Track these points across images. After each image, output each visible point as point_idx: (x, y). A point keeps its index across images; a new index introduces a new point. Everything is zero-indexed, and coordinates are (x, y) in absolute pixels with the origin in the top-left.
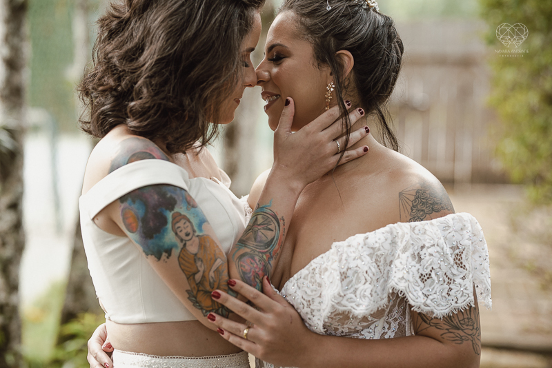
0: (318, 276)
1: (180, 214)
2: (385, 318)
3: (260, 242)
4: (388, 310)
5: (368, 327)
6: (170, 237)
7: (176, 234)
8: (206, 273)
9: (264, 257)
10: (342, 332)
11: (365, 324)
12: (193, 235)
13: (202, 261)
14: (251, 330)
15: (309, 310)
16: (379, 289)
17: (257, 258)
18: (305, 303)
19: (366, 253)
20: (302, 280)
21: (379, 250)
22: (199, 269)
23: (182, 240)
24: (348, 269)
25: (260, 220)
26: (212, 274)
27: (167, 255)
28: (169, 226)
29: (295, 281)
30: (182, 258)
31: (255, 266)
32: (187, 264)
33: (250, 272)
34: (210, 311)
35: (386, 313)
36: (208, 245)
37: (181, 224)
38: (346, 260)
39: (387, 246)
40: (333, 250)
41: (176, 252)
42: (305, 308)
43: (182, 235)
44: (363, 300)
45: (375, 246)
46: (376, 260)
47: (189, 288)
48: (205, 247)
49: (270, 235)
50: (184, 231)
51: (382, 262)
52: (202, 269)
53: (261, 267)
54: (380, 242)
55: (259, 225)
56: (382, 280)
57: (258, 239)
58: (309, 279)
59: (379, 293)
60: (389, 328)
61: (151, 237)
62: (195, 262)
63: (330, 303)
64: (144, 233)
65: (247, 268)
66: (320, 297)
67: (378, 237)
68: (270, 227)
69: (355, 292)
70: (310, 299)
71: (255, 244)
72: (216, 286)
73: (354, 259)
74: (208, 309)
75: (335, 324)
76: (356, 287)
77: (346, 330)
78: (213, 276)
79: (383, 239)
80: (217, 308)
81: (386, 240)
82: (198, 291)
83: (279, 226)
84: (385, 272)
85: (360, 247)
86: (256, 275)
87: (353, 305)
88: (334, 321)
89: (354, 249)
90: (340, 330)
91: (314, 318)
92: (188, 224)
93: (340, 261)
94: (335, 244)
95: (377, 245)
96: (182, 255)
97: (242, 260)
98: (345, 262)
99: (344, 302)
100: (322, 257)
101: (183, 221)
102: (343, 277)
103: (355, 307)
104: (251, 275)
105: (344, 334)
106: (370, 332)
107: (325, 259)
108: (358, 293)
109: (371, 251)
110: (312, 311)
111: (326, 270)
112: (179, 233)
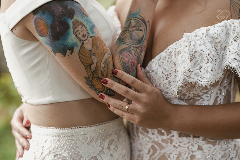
0: (173, 57)
1: (78, 22)
2: (218, 87)
3: (134, 40)
4: (221, 81)
5: (206, 93)
6: (72, 38)
7: (76, 36)
8: (99, 65)
9: (138, 50)
10: (189, 97)
11: (205, 91)
12: (88, 36)
13: (95, 55)
14: (131, 105)
15: (167, 82)
16: (217, 67)
17: (133, 51)
18: (165, 77)
19: (208, 40)
20: (161, 60)
21: (217, 38)
22: (94, 61)
23: (80, 40)
24: (196, 52)
25: (133, 23)
26: (102, 65)
27: (70, 52)
28: (71, 30)
29: (156, 61)
30: (81, 53)
31: (132, 57)
32: (85, 58)
33: (129, 63)
34: (101, 92)
35: (220, 83)
36: (98, 43)
37: (79, 28)
38: (194, 46)
39: (223, 36)
40: (184, 38)
41: (76, 50)
42: (165, 80)
43: (80, 36)
44: (207, 74)
45: (214, 36)
46: (215, 46)
47: (87, 76)
48: (96, 45)
49: (141, 34)
50: (82, 34)
51: (219, 47)
52: (95, 61)
53: (136, 58)
54: (218, 33)
55: (133, 27)
56: (218, 61)
57: (133, 38)
58: (167, 59)
59: (217, 69)
60: (220, 94)
61: (58, 39)
62: (91, 56)
63: (183, 76)
64: (53, 36)
65: (126, 59)
66: (175, 72)
67: (216, 29)
68: (140, 28)
69: (200, 69)
70: (168, 74)
71: (131, 41)
72: (105, 74)
73: (200, 45)
74: (100, 90)
75: (185, 91)
76: (201, 65)
77: (192, 95)
78: (103, 67)
79: (220, 31)
80: (106, 89)
81: (222, 31)
82: (93, 77)
83: (146, 27)
84: (221, 54)
85: (204, 37)
86: (133, 64)
87: (199, 78)
88: (184, 89)
89: (199, 38)
90: (188, 95)
91: (171, 87)
92: (84, 28)
93: (190, 46)
94: (185, 34)
95: (216, 35)
96: (81, 51)
97: (123, 53)
98: (193, 47)
99: (192, 76)
100: (176, 44)
101: (80, 26)
102: (192, 58)
103: (200, 79)
104: (129, 65)
105: (190, 98)
106: (207, 97)
107: (178, 45)
108: (202, 69)
109: (212, 39)
110: (170, 82)
111: (180, 52)
112: (78, 35)
